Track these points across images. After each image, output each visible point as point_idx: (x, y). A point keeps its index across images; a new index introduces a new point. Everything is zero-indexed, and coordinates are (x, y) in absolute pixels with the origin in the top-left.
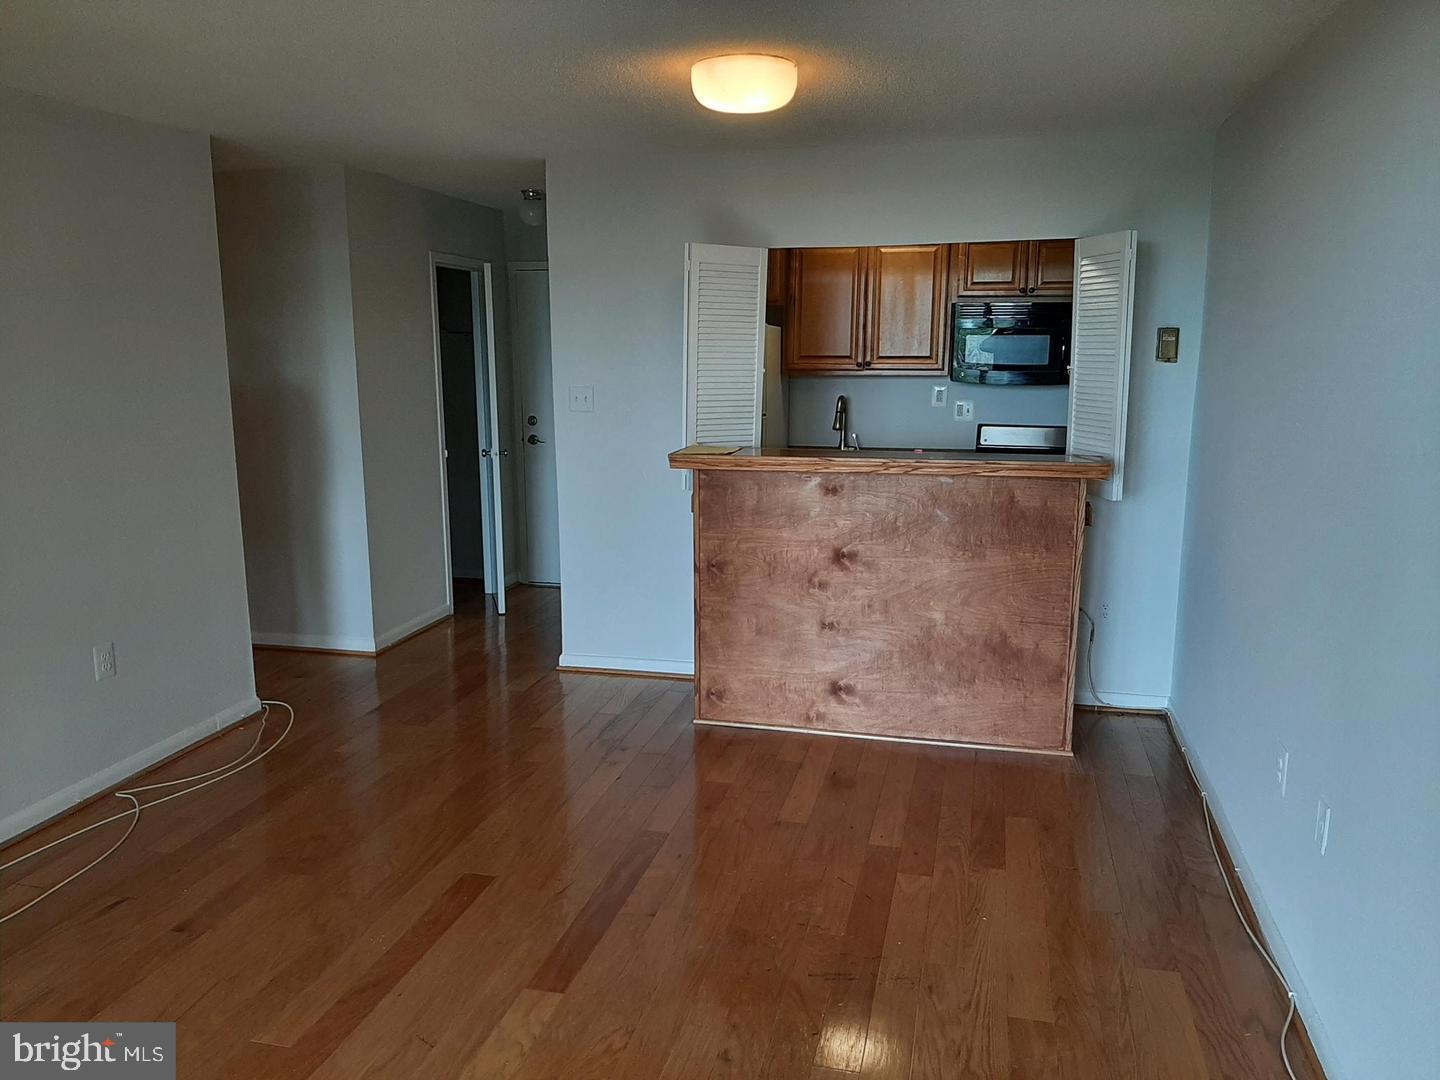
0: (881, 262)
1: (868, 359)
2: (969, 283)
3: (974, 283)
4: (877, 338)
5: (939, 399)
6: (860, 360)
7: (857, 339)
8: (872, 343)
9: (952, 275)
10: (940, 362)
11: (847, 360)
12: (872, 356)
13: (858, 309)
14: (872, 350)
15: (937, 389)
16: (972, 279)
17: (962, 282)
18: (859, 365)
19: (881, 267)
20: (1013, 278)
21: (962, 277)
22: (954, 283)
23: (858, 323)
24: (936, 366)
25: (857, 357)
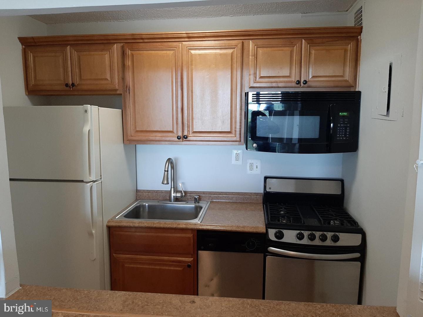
0: (192, 61)
1: (186, 133)
2: (258, 78)
3: (261, 77)
4: (192, 118)
5: (237, 159)
6: (180, 134)
7: (177, 119)
8: (188, 121)
9: (245, 73)
10: (238, 135)
11: (170, 134)
12: (188, 131)
13: (177, 97)
14: (188, 127)
15: (235, 152)
16: (260, 74)
17: (252, 77)
18: (179, 138)
19: (192, 65)
20: (290, 73)
21: (252, 72)
22: (246, 78)
23: (177, 107)
24: (235, 139)
25: (177, 131)
